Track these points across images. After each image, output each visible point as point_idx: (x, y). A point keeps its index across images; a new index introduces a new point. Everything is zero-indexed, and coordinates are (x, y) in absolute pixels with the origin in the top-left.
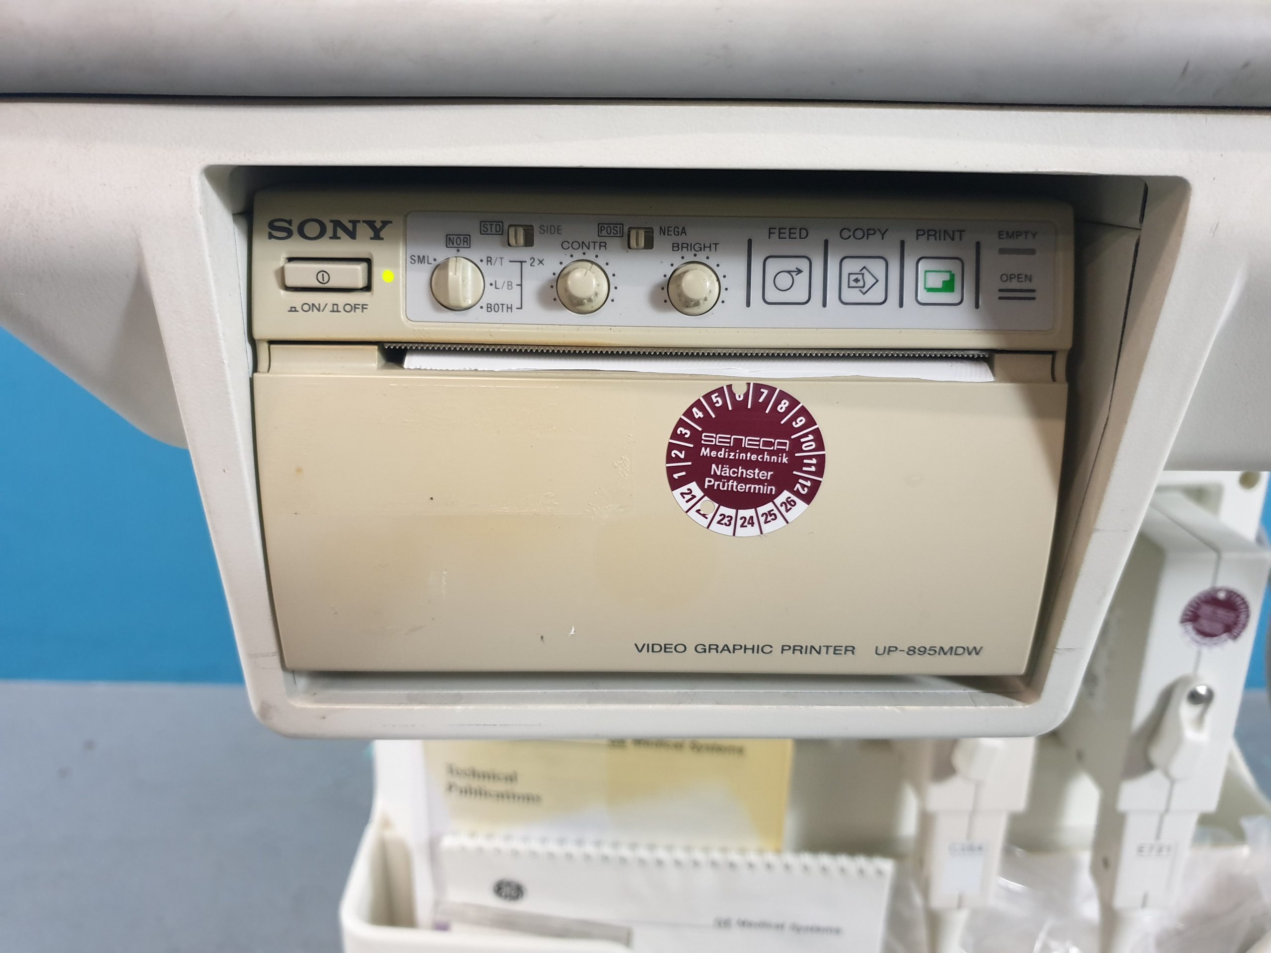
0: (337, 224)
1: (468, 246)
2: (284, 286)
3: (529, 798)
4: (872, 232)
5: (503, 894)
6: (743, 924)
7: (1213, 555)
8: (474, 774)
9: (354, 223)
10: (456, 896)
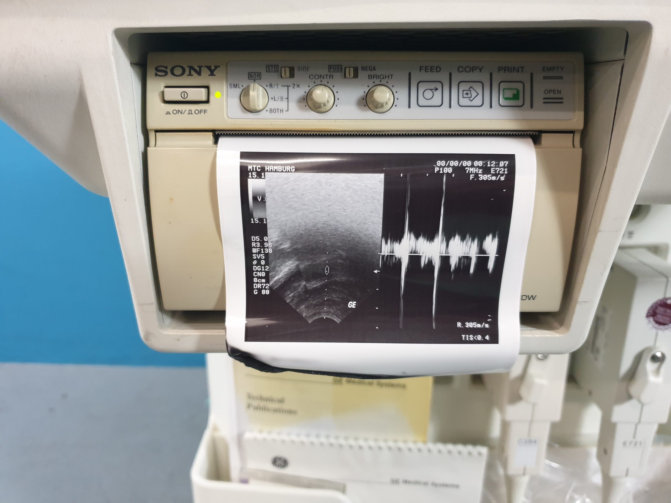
0: (191, 68)
1: (260, 78)
2: (163, 101)
3: (291, 412)
4: (475, 68)
5: (277, 464)
6: (406, 482)
7: (665, 279)
8: (261, 398)
9: (200, 67)
10: (252, 465)
